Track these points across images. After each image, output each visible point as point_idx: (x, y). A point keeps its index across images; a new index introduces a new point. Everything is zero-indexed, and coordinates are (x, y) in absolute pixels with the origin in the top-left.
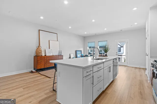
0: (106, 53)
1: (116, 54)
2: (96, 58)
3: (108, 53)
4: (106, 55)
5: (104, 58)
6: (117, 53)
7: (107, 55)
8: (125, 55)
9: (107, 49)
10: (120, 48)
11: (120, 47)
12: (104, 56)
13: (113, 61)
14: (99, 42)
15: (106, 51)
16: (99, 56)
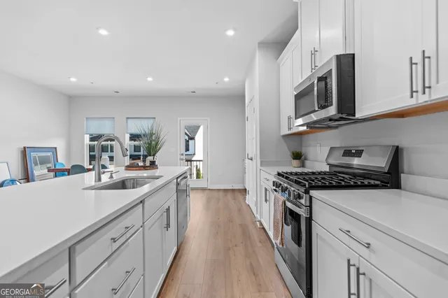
0: (154, 155)
1: (182, 157)
2: (111, 177)
3: (158, 158)
4: (153, 164)
5: (145, 174)
6: (182, 155)
7: (156, 163)
8: (202, 159)
9: (157, 144)
10: (188, 141)
11: (187, 138)
12: (145, 168)
13: (178, 184)
14: (129, 121)
15: (152, 149)
16: (129, 168)
